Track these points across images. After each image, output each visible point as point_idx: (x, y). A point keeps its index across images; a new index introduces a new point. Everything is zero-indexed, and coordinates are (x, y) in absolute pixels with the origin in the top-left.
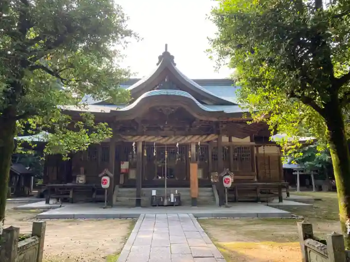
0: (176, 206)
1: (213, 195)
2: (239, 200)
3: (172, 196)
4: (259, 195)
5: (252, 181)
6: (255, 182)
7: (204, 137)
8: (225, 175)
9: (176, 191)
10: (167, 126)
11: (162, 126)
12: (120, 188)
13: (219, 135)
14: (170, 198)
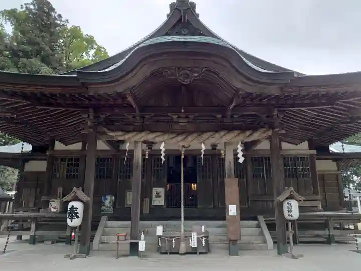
0: (200, 253)
1: (262, 234)
2: (300, 240)
3: (194, 236)
4: (333, 232)
5: (315, 208)
6: (320, 211)
7: (248, 133)
8: (287, 199)
9: (203, 227)
10: (184, 116)
11: (175, 117)
12: (109, 220)
13: (273, 129)
14: (191, 239)
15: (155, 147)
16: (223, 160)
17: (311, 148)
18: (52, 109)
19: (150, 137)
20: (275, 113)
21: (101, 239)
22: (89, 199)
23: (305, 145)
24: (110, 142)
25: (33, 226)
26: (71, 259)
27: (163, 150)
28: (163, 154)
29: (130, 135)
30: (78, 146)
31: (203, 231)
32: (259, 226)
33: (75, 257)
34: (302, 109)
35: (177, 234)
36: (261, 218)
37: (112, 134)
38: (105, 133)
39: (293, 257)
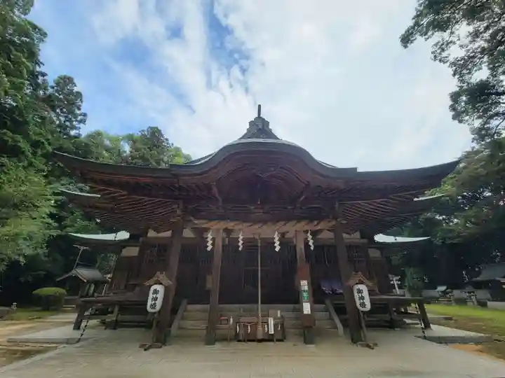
0: (277, 340)
3: (271, 322)
7: (315, 223)
8: (357, 283)
10: (259, 206)
11: (252, 208)
12: (189, 304)
13: (336, 219)
14: (268, 325)
15: (233, 235)
16: (295, 247)
17: (362, 237)
18: (146, 199)
19: (230, 225)
20: (337, 206)
21: (179, 324)
22: (171, 283)
23: (357, 235)
24: (195, 230)
25: (116, 309)
26: (145, 350)
27: (241, 237)
28: (241, 242)
29: (213, 223)
30: (168, 234)
31: (279, 316)
32: (327, 310)
33: (150, 347)
34: (359, 202)
35: (254, 319)
36: (328, 302)
37: (196, 222)
38: (190, 221)
39: (368, 346)
